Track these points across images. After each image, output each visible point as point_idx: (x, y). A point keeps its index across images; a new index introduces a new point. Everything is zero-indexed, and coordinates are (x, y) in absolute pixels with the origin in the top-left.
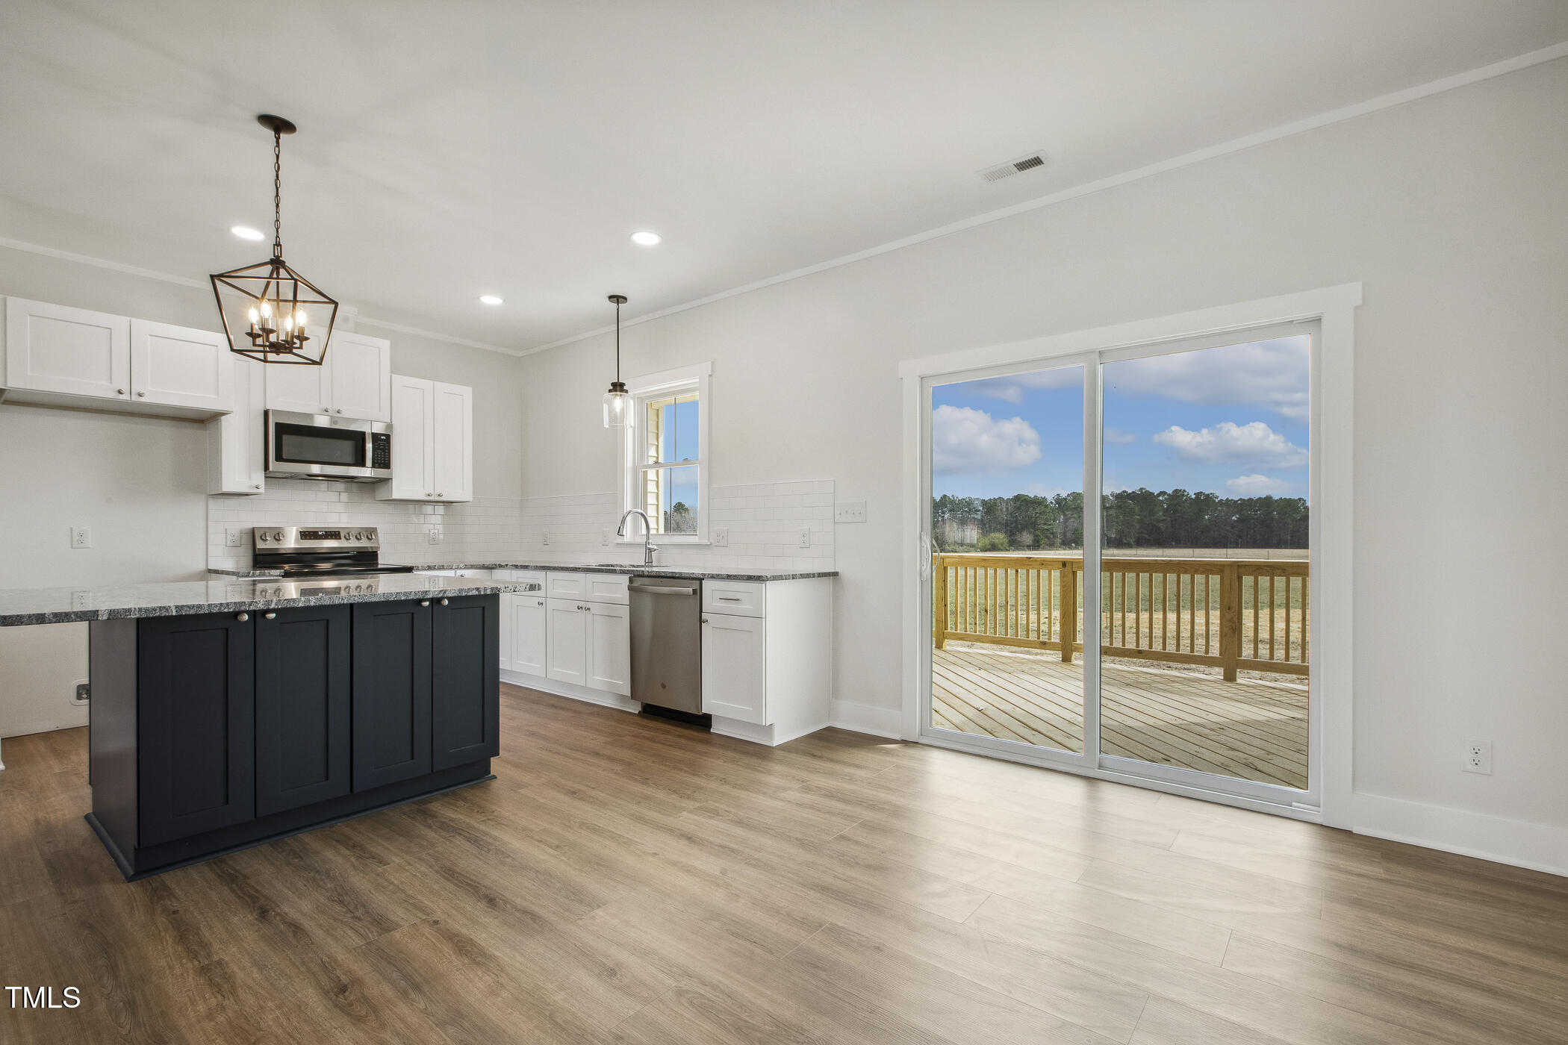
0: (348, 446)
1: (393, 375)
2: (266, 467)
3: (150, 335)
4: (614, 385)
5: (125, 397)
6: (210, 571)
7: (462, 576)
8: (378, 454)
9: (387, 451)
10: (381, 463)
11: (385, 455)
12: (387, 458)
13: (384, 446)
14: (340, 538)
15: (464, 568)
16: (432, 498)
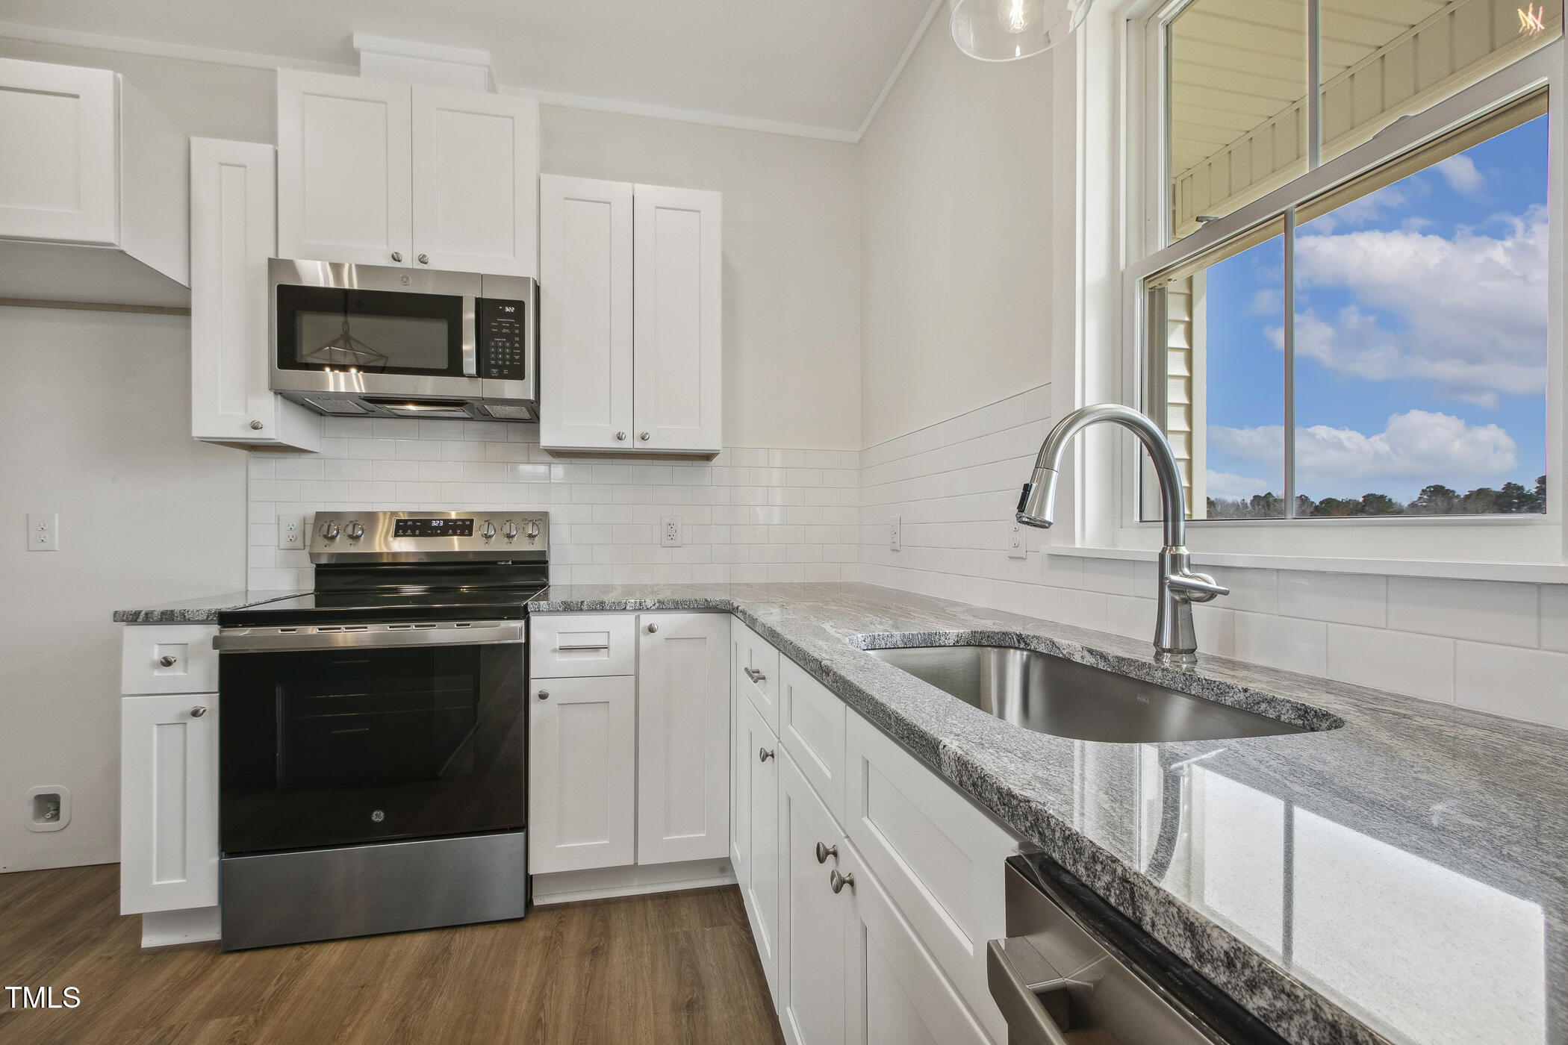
1: (543, 176)
7: (651, 630)
8: (497, 347)
9: (517, 339)
10: (504, 366)
11: (512, 348)
12: (517, 354)
13: (511, 327)
14: (470, 534)
15: (658, 609)
16: (627, 444)
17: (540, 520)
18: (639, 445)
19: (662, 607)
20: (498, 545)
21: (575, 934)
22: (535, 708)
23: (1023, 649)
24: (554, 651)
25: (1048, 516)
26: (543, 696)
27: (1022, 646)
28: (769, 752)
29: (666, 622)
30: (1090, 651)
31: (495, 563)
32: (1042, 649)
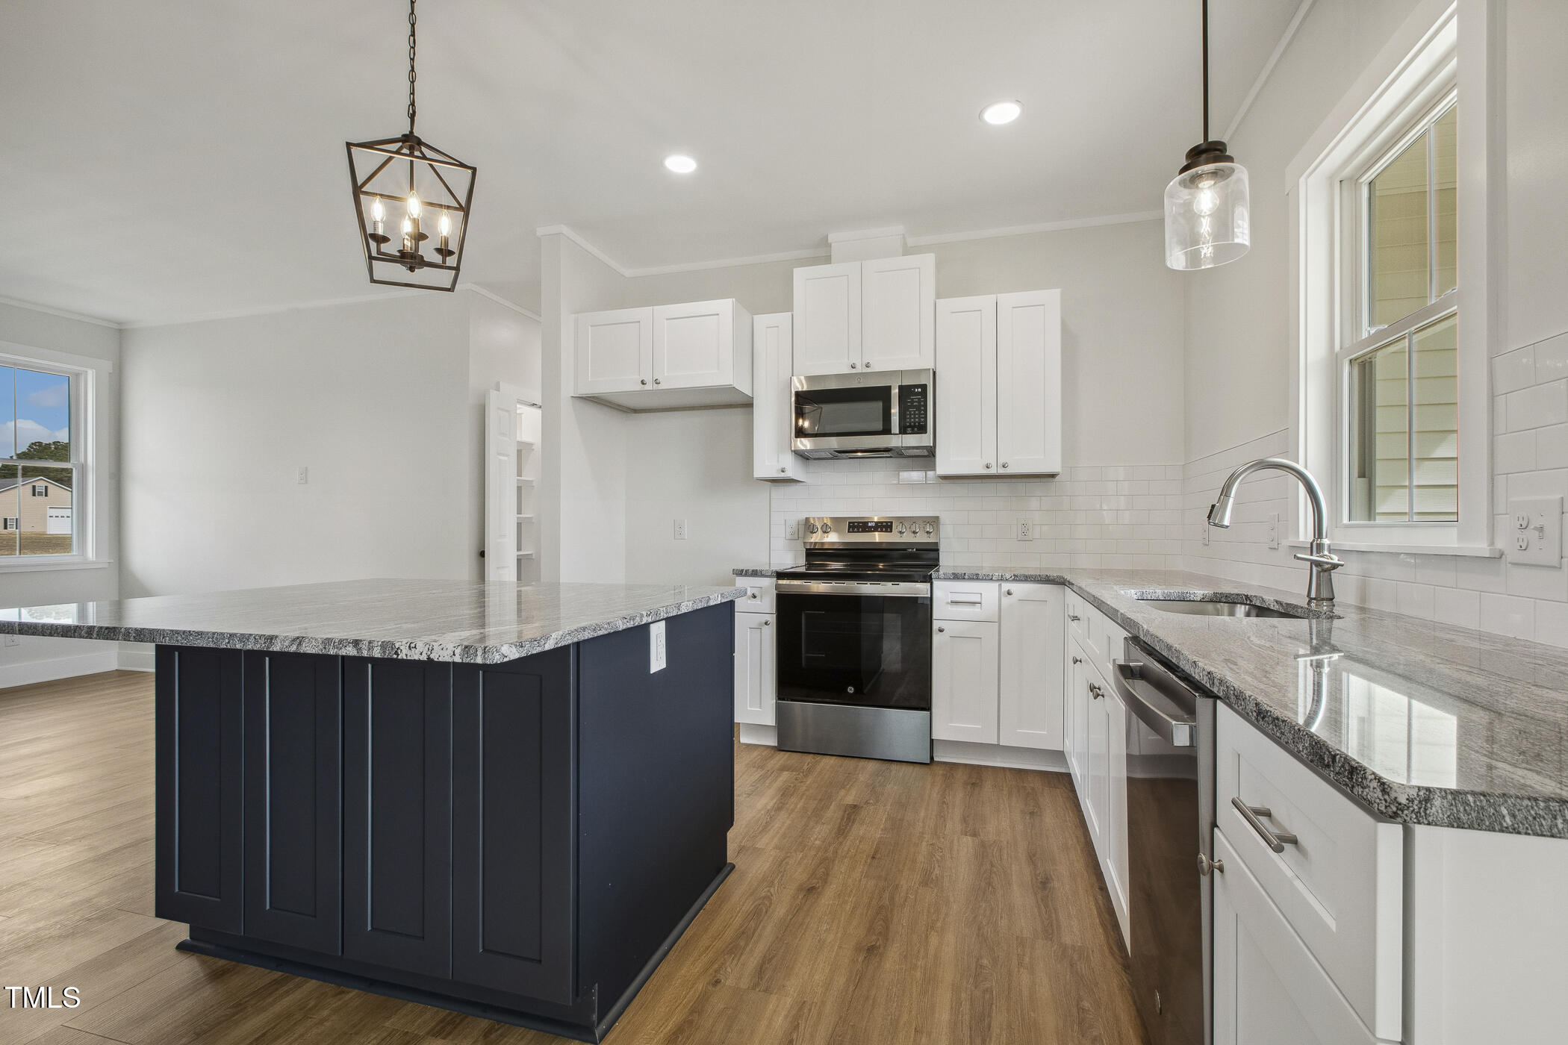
1: (938, 301)
3: (667, 319)
4: (1192, 153)
5: (649, 387)
7: (1009, 593)
8: (910, 415)
9: (923, 408)
10: (915, 426)
11: (920, 414)
12: (922, 418)
13: (919, 402)
14: (891, 531)
15: (1014, 580)
16: (993, 471)
17: (934, 521)
18: (1001, 471)
19: (1016, 579)
20: (907, 538)
21: (960, 776)
22: (937, 638)
23: (1246, 604)
24: (948, 603)
25: (1226, 522)
26: (941, 630)
27: (1248, 602)
28: (1079, 659)
29: (1019, 589)
30: (1277, 602)
31: (905, 550)
32: (1258, 604)
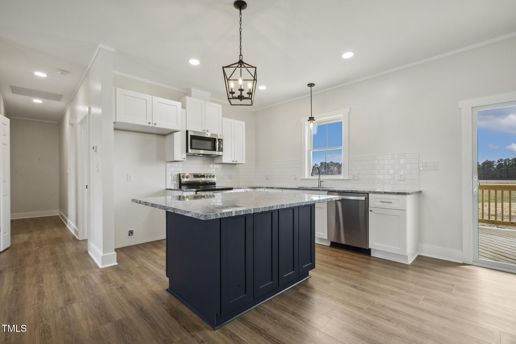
0: (209, 144)
1: (223, 117)
2: (187, 151)
3: (158, 102)
4: (310, 118)
5: (151, 125)
6: (167, 189)
10: (220, 149)
11: (222, 147)
13: (222, 143)
14: (205, 177)
18: (235, 163)
20: (208, 179)
29: (248, 190)
